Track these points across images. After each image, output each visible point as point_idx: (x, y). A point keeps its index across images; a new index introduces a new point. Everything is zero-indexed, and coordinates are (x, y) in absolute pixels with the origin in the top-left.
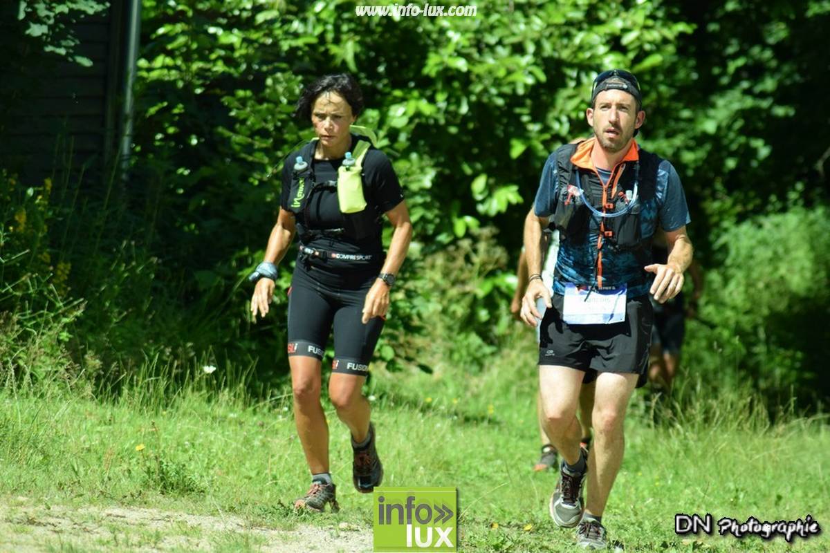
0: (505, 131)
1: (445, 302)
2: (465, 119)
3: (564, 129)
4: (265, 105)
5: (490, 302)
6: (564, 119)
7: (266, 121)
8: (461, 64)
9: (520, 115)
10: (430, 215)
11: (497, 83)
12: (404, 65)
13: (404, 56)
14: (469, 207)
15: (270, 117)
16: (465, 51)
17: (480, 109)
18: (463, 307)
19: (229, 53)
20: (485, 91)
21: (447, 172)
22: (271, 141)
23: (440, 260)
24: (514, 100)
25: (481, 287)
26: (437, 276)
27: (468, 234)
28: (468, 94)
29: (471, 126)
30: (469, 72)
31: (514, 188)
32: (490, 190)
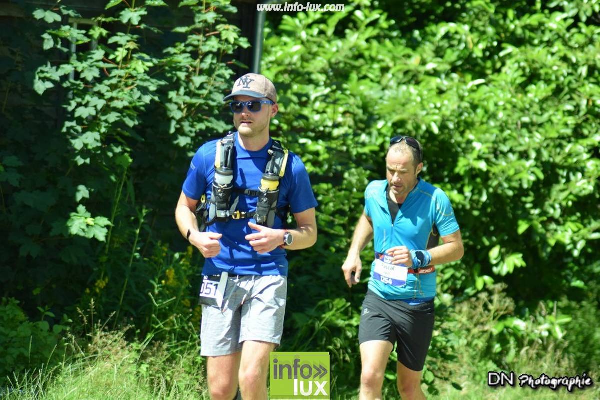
0: (514, 215)
1: (470, 339)
2: (485, 205)
3: (557, 214)
4: (343, 193)
5: (502, 339)
6: (557, 206)
7: (344, 205)
8: (482, 166)
9: (525, 203)
10: (458, 275)
11: (509, 180)
12: (442, 167)
13: (441, 160)
14: (487, 269)
15: (346, 202)
16: (485, 156)
17: (496, 198)
18: (482, 342)
19: (316, 157)
20: (500, 185)
21: (471, 243)
22: (347, 219)
23: (465, 307)
24: (521, 192)
25: (496, 328)
26: (464, 320)
27: (485, 289)
28: (487, 187)
29: (489, 210)
30: (488, 172)
31: (521, 256)
32: (502, 258)
